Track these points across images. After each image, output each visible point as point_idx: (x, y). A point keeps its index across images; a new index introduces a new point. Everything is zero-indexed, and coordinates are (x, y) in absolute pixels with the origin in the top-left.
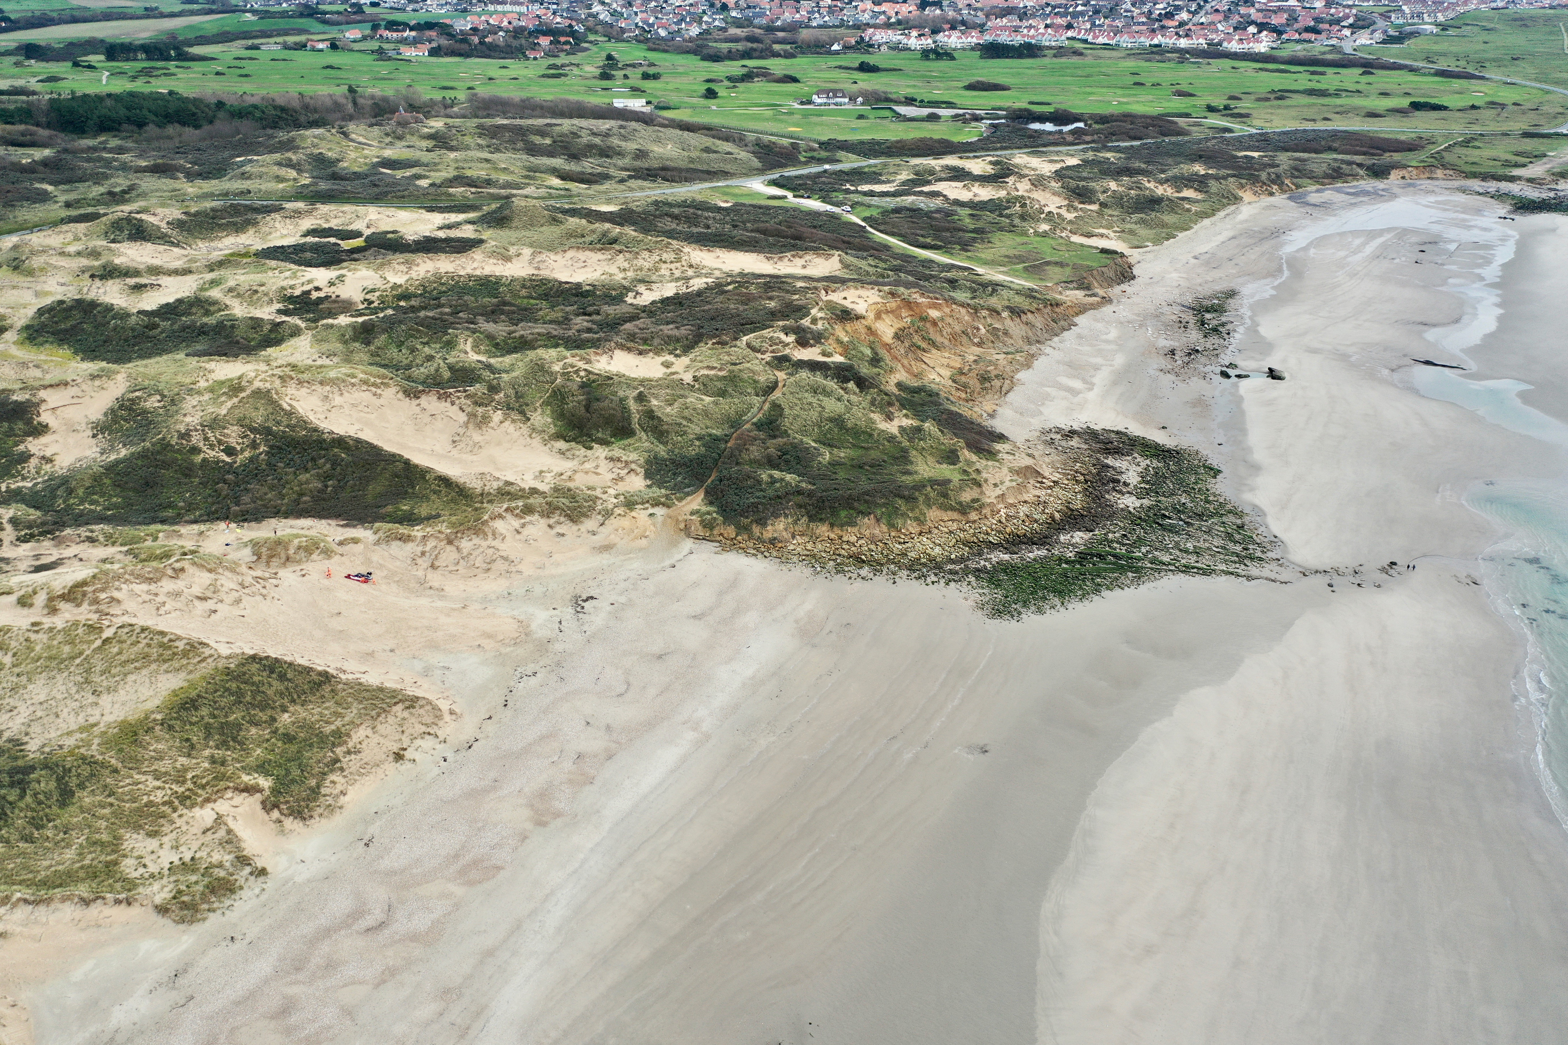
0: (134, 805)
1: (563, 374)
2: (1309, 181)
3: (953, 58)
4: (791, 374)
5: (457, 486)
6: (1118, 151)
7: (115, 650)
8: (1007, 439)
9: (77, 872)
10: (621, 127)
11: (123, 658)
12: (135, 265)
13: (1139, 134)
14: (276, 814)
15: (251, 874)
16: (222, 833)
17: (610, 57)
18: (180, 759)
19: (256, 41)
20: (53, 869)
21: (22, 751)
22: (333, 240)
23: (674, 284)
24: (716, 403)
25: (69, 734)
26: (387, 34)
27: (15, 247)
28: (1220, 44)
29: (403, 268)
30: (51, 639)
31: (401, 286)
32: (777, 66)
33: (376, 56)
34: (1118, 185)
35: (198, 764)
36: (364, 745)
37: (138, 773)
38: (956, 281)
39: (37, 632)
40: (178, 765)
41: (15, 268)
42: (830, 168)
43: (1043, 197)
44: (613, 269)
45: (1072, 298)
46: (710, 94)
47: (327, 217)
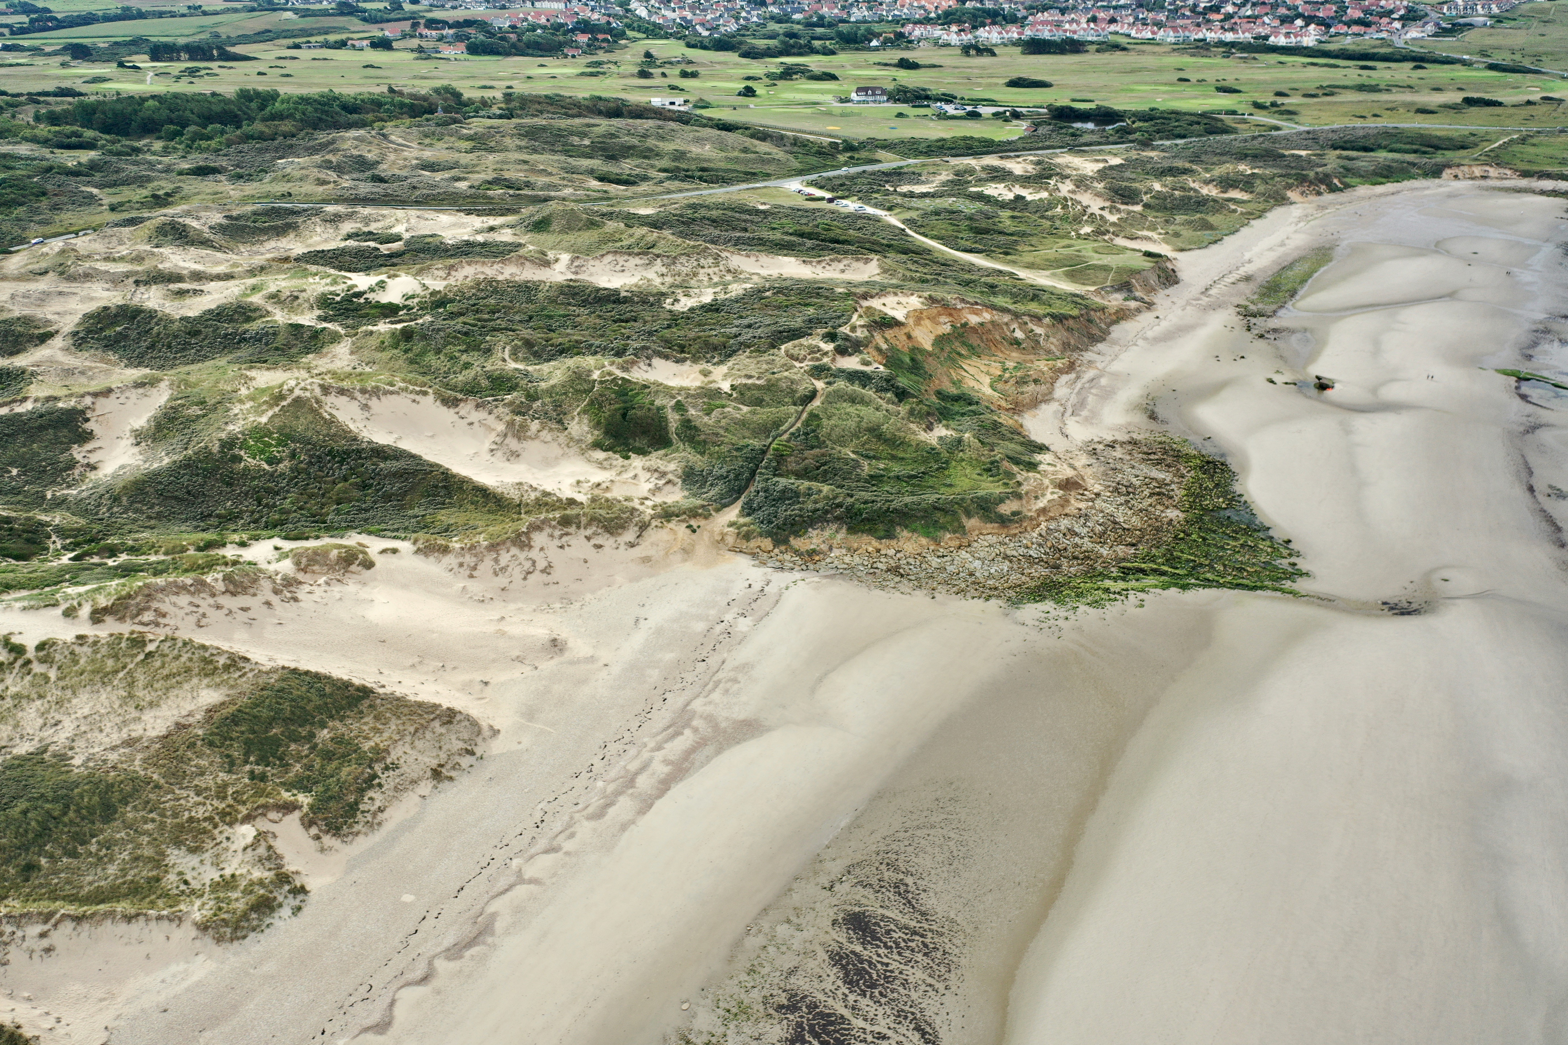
0: (175, 821)
1: (601, 382)
2: (1358, 180)
3: (993, 54)
4: (829, 383)
5: (495, 496)
6: (1163, 151)
7: (158, 664)
8: (1048, 449)
9: (119, 887)
10: (659, 127)
11: (165, 672)
12: (178, 270)
13: (1183, 132)
14: (314, 830)
15: (290, 892)
16: (262, 850)
17: (648, 55)
18: (221, 774)
19: (297, 41)
20: (96, 884)
21: (66, 765)
22: (372, 244)
23: (713, 290)
24: (754, 413)
25: (114, 748)
26: (426, 32)
27: (61, 252)
28: (1266, 38)
29: (442, 273)
30: (96, 652)
31: (440, 292)
32: (814, 62)
33: (415, 55)
34: (1162, 186)
35: (239, 779)
36: (402, 761)
37: (180, 789)
38: (996, 286)
39: (81, 645)
40: (219, 781)
41: (62, 273)
42: (869, 168)
43: (1085, 198)
44: (651, 274)
45: (1114, 303)
46: (749, 92)
47: (367, 220)
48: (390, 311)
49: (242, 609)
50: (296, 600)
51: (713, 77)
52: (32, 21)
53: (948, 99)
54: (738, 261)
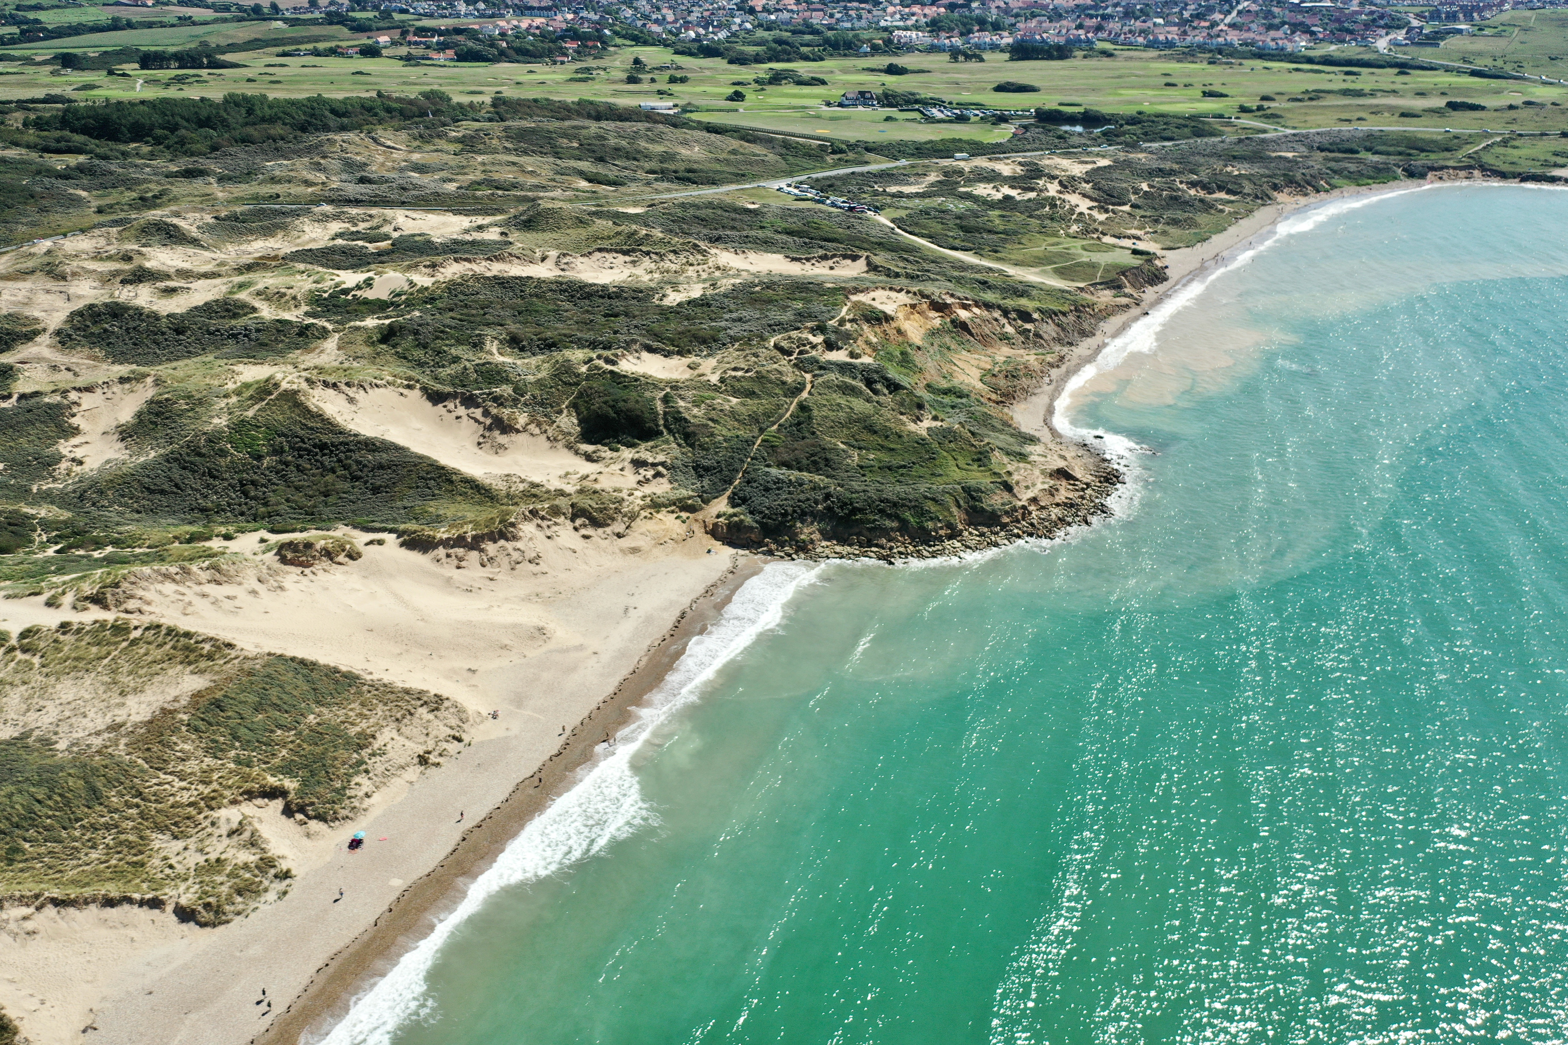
0: (160, 806)
1: (589, 376)
2: (1344, 181)
3: (981, 59)
4: (818, 376)
5: (483, 488)
6: (1151, 153)
7: (142, 651)
8: (1037, 441)
9: (103, 870)
10: (648, 129)
11: (150, 659)
12: (165, 268)
13: (1170, 135)
14: (298, 817)
15: (275, 876)
16: (247, 835)
17: (637, 61)
18: (206, 759)
19: (288, 48)
20: (80, 869)
21: (49, 750)
22: (360, 243)
23: (701, 285)
24: (743, 404)
25: (98, 733)
26: (415, 39)
27: (49, 252)
28: (1253, 44)
29: (430, 271)
30: (80, 639)
31: (427, 289)
32: (802, 68)
33: (404, 62)
34: (1150, 186)
35: (224, 765)
36: (389, 747)
37: (165, 773)
38: (987, 283)
39: (65, 632)
40: (204, 766)
41: (49, 273)
42: (858, 169)
43: (1073, 199)
44: (639, 271)
45: (1103, 299)
46: (737, 97)
47: (353, 221)
48: (378, 307)
49: (228, 598)
50: (281, 588)
51: (702, 81)
52: (23, 32)
53: (937, 103)
54: (724, 257)
